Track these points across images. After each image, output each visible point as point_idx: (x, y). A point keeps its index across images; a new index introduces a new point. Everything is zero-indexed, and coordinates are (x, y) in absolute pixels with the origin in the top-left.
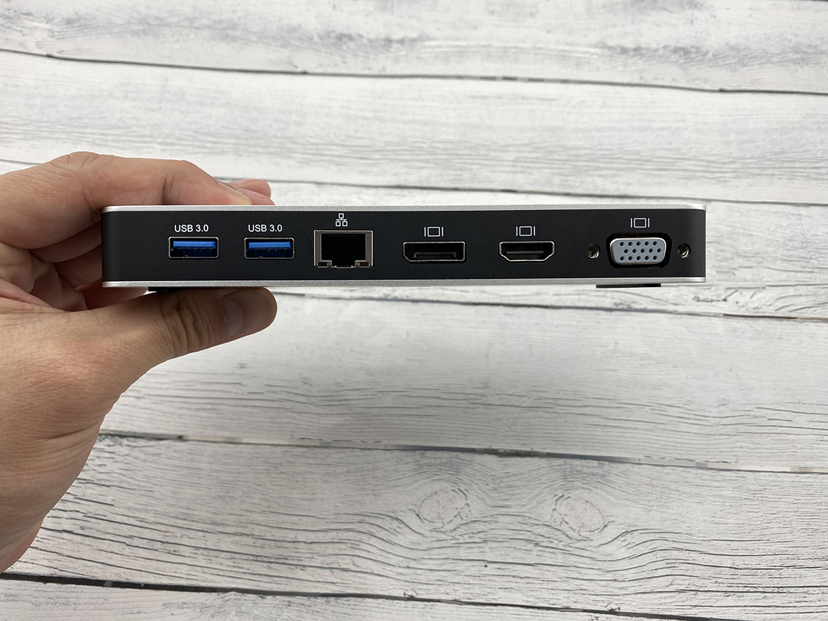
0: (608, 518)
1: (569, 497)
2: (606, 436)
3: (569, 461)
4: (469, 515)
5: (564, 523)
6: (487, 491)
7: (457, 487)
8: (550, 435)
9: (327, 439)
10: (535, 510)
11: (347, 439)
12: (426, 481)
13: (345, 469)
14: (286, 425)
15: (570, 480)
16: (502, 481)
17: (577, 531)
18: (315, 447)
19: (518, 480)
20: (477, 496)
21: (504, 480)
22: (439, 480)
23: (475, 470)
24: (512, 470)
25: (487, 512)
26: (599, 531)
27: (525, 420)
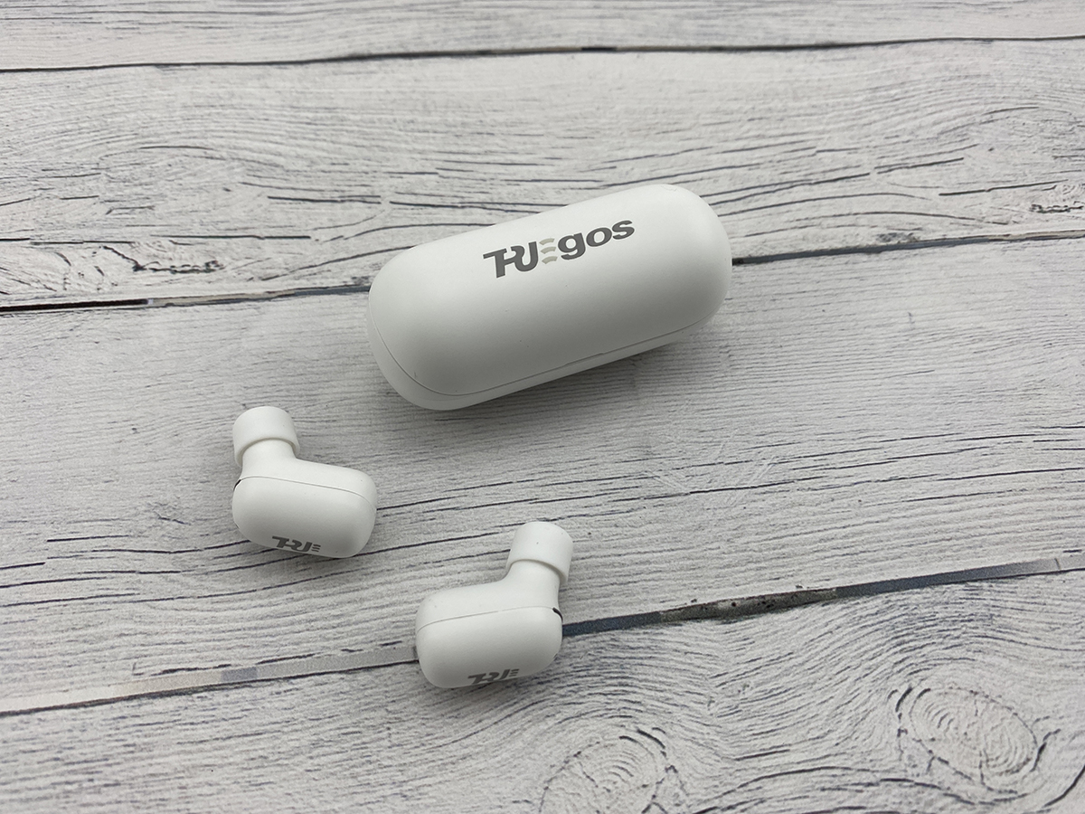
0: (1040, 725)
1: (926, 691)
2: (963, 519)
3: (894, 597)
4: (682, 796)
5: (936, 763)
6: (716, 721)
7: (632, 727)
8: (834, 543)
9: (242, 659)
10: (852, 744)
11: (301, 650)
12: (543, 727)
13: (307, 738)
14: (117, 641)
15: (912, 644)
16: (746, 686)
17: (977, 779)
18: (209, 688)
19: (787, 672)
20: (693, 740)
21: (752, 682)
22: (579, 716)
23: (667, 669)
24: (764, 650)
25: (729, 779)
26: (1031, 764)
27: (762, 519)
